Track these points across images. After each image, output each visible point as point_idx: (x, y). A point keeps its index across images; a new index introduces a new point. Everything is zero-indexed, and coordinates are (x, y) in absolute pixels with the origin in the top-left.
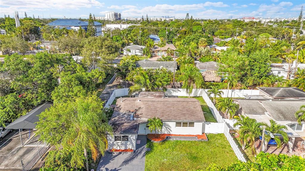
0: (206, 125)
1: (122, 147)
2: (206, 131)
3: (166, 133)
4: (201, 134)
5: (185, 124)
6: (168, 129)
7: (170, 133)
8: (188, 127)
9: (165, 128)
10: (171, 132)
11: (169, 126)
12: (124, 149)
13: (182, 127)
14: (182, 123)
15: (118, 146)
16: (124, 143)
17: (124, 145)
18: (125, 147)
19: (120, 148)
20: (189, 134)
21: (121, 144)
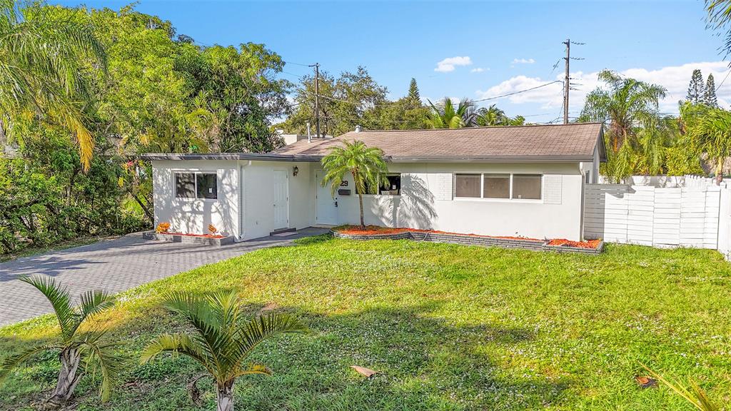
0: (607, 194)
1: (194, 222)
2: (612, 233)
3: (413, 223)
4: (575, 237)
5: (497, 186)
7: (429, 224)
8: (510, 200)
9: (410, 202)
10: (432, 220)
11: (425, 190)
12: (202, 233)
13: (482, 199)
14: (482, 176)
15: (183, 217)
16: (202, 204)
17: (200, 213)
18: (204, 223)
19: (190, 229)
20: (516, 236)
21: (190, 210)
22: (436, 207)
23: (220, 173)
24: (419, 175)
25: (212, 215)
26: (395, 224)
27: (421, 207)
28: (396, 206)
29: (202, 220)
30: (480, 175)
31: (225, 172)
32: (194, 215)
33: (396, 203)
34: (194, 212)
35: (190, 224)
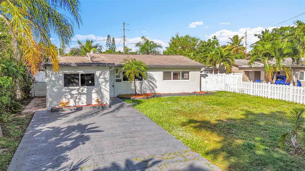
0: (202, 77)
1: (80, 99)
2: (203, 89)
3: (148, 91)
4: (199, 91)
7: (154, 91)
8: (181, 80)
9: (147, 83)
11: (153, 78)
12: (85, 104)
13: (172, 80)
14: (172, 73)
15: (72, 97)
16: (86, 89)
17: (84, 94)
18: (86, 99)
19: (77, 103)
20: (183, 92)
21: (77, 93)
22: (157, 84)
23: (98, 73)
24: (151, 73)
25: (93, 94)
26: (141, 92)
27: (151, 84)
28: (142, 85)
29: (86, 98)
30: (171, 72)
31: (102, 72)
32: (79, 95)
33: (142, 84)
34: (79, 94)
35: (77, 100)
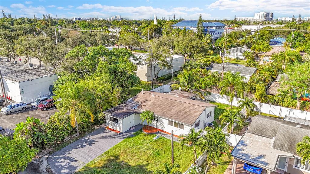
1: (114, 127)
3: (160, 128)
5: (176, 125)
6: (162, 125)
8: (179, 128)
9: (159, 123)
10: (164, 129)
12: (115, 130)
16: (115, 124)
23: (119, 119)
26: (157, 127)
28: (157, 124)
